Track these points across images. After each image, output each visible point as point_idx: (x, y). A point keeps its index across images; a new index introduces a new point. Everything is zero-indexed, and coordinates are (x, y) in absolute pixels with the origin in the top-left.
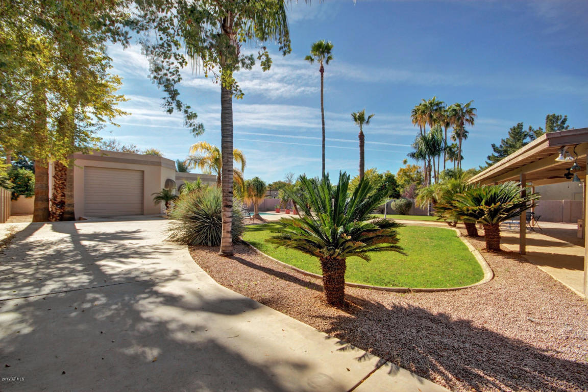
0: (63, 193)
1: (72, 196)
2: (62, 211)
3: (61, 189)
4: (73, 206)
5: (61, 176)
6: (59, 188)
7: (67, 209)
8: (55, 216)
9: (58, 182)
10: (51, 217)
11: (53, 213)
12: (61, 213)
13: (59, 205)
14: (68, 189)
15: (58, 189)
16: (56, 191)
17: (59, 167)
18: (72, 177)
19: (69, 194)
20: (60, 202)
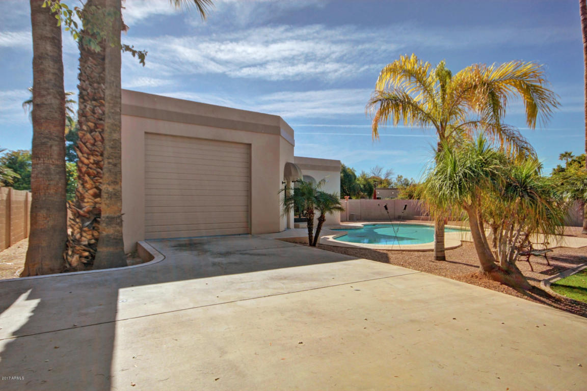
0: (97, 188)
1: (116, 196)
2: (96, 234)
3: (93, 177)
4: (120, 224)
5: (93, 145)
6: (89, 175)
7: (106, 231)
8: (78, 248)
9: (86, 161)
10: (70, 253)
11: (75, 240)
12: (93, 241)
13: (88, 219)
14: (107, 175)
15: (87, 178)
16: (82, 184)
17: (88, 121)
18: (117, 146)
19: (110, 189)
20: (89, 212)
